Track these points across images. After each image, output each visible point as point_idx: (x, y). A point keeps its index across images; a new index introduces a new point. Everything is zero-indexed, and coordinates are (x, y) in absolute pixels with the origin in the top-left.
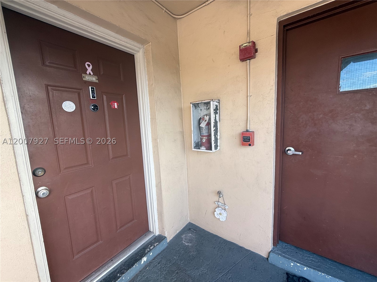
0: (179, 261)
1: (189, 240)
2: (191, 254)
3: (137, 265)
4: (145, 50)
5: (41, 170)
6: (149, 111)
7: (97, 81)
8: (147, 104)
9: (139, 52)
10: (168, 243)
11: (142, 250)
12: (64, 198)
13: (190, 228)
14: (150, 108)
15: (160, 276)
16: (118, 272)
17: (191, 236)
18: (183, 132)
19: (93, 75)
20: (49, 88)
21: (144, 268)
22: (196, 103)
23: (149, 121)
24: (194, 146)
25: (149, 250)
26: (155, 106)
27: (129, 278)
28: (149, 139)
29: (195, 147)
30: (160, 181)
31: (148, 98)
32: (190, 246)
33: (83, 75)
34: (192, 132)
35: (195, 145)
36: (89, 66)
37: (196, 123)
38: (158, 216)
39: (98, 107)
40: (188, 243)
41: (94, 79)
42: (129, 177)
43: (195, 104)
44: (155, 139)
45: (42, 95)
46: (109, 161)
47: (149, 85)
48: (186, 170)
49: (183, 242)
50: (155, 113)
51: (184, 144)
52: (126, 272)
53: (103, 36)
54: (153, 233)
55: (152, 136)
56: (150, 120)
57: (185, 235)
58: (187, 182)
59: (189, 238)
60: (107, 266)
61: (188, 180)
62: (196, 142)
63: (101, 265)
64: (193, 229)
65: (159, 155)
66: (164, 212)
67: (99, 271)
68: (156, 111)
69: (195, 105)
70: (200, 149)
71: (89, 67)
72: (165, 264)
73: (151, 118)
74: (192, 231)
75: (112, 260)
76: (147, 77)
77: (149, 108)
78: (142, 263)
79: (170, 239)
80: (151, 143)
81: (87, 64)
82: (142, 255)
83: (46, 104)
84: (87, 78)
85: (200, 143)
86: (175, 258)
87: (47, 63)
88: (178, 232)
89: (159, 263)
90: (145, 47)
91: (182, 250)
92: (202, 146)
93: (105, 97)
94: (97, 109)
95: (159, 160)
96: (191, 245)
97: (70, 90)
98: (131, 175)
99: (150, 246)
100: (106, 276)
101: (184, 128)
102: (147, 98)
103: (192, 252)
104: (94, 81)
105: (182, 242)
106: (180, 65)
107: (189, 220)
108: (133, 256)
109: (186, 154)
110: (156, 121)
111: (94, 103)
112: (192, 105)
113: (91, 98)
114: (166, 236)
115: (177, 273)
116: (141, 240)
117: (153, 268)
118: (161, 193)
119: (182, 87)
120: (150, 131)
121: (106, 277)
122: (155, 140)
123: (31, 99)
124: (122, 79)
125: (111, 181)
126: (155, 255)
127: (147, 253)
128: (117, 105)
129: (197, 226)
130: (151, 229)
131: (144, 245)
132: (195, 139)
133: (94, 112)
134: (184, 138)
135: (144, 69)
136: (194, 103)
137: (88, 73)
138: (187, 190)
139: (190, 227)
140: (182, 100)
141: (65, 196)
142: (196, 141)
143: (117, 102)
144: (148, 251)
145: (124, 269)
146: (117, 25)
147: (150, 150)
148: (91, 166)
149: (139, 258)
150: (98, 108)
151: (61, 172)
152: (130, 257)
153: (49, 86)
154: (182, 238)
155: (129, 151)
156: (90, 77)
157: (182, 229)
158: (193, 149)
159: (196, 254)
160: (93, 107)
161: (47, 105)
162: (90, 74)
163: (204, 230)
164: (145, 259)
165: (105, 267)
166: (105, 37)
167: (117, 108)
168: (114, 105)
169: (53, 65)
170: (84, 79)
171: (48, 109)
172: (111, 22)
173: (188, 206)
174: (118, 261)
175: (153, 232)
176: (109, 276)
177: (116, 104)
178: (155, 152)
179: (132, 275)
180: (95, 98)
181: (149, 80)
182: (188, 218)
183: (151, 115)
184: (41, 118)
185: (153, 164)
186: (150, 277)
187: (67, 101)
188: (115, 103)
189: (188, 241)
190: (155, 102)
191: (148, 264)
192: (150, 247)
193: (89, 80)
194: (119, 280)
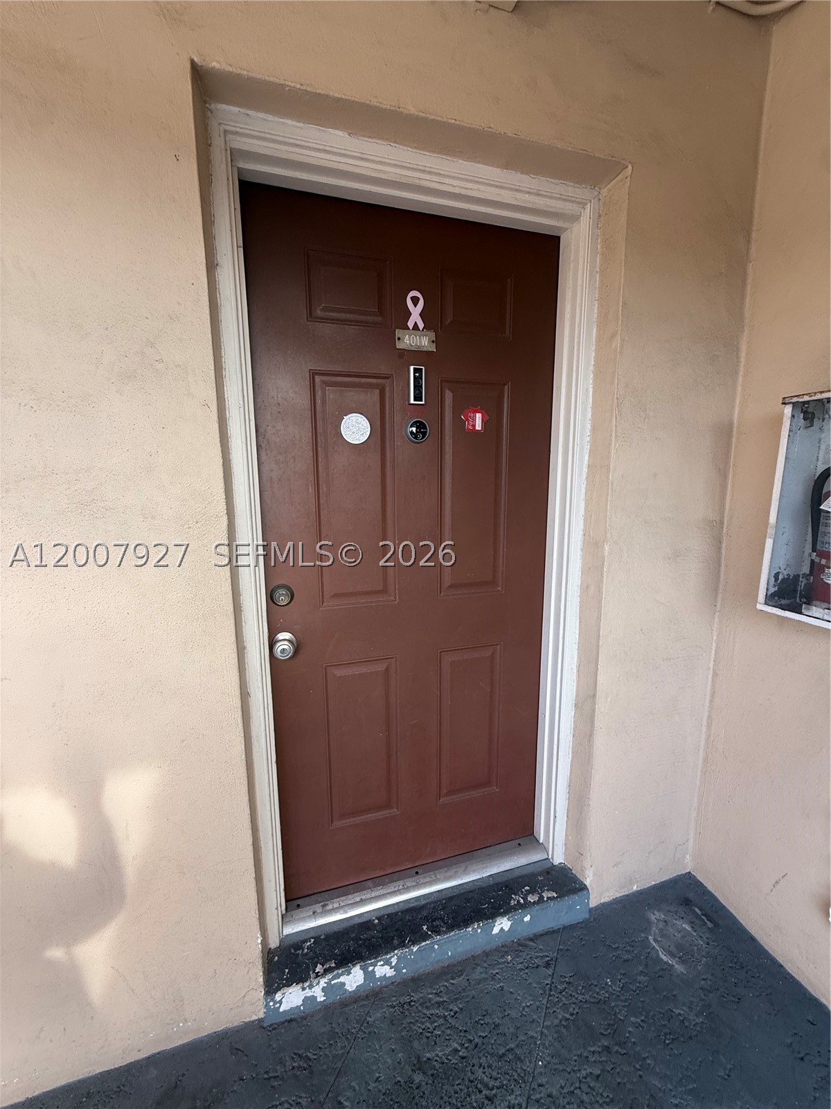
0: (624, 1006)
1: (679, 947)
2: (677, 1011)
3: (479, 931)
4: (604, 203)
5: (284, 592)
6: (588, 439)
7: (433, 348)
8: (584, 415)
9: (575, 218)
10: (590, 910)
11: (502, 888)
12: (326, 669)
13: (691, 901)
14: (594, 429)
15: (543, 1014)
16: (426, 919)
17: (688, 933)
18: (722, 523)
19: (423, 330)
20: (317, 378)
21: (497, 950)
22: (819, 397)
23: (580, 474)
24: (769, 593)
25: (522, 901)
26: (611, 420)
27: (450, 954)
28: (572, 540)
29: (773, 595)
30: (592, 694)
31: (591, 390)
32: (678, 976)
33: (398, 333)
34: (771, 531)
35: (776, 589)
36: (415, 301)
37: (799, 492)
38: (569, 804)
39: (426, 429)
40: (672, 955)
41: (424, 342)
42: (493, 654)
43: (808, 402)
44: (596, 543)
45: (303, 400)
46: (440, 593)
47: (599, 339)
48: (710, 676)
49: (651, 938)
50: (610, 444)
51: (719, 571)
52: (446, 933)
53: (463, 192)
54: (546, 850)
55: (585, 530)
56: (585, 470)
57: (664, 915)
58: (705, 723)
59: (679, 935)
60: (401, 883)
61: (709, 717)
62: (781, 577)
63: (391, 872)
64: (701, 910)
65: (600, 602)
66: (591, 803)
67: (383, 884)
68: (613, 439)
69: (810, 410)
70: (801, 613)
71: (415, 307)
72: (567, 979)
73: (589, 466)
74: (697, 916)
75: (417, 873)
76: (596, 311)
77: (589, 427)
78: (493, 933)
79: (603, 901)
80: (579, 553)
81: (412, 298)
82: (500, 907)
83: (308, 425)
84: (408, 342)
85: (803, 583)
86: (607, 984)
87: (319, 313)
88: (635, 888)
89: (547, 965)
90: (605, 191)
91: (641, 968)
92: (814, 602)
93: (449, 396)
94: (424, 434)
95: (599, 618)
96: (682, 972)
97: (363, 380)
98: (499, 646)
99: (527, 888)
100: (396, 909)
101: (727, 507)
102: (587, 390)
103: (684, 1004)
104: (425, 349)
105: (647, 938)
106: (754, 235)
107: (688, 865)
108: (471, 891)
109: (717, 614)
110: (608, 478)
111: (417, 418)
112: (788, 410)
113: (412, 401)
114: (588, 882)
115: (607, 1049)
116: (502, 855)
117: (526, 971)
118: (591, 735)
119: (745, 334)
120: (582, 512)
121: (395, 911)
122: (593, 546)
123: (279, 412)
124: (507, 331)
125: (440, 652)
126: (540, 928)
127: (515, 908)
128: (482, 420)
129: (724, 907)
130: (541, 833)
131: (510, 876)
132: (781, 563)
133: (413, 442)
134: (720, 548)
135: (590, 282)
136: (806, 398)
137: (410, 324)
138: (701, 752)
139: (691, 896)
140: (739, 389)
141: (328, 666)
142: (786, 573)
143: (484, 411)
144: (518, 901)
145: (442, 920)
146: (510, 134)
147: (570, 578)
148: (393, 601)
149: (488, 911)
150: (426, 432)
151: (325, 604)
152: (462, 891)
153: (317, 374)
154: (649, 922)
155: (500, 571)
156: (416, 337)
157: (653, 883)
158: (761, 607)
159: (702, 1028)
160: (414, 429)
161: (310, 424)
162: (416, 327)
163: (753, 939)
164: (503, 924)
165: (398, 883)
166: (469, 193)
167: (480, 429)
168: (474, 420)
169: (330, 314)
170: (399, 345)
171: (311, 437)
172: (492, 126)
173: (694, 814)
174: (431, 883)
175: (546, 846)
176: (402, 912)
177: (479, 416)
178: (587, 587)
179: (460, 950)
180: (422, 401)
181: (603, 320)
182: (688, 856)
183: (592, 453)
184: (295, 461)
185: (578, 627)
186: (511, 993)
187: (354, 414)
188: (477, 414)
189: (673, 949)
190: (615, 404)
191: (514, 946)
192: (529, 892)
193: (411, 346)
194: (424, 944)
